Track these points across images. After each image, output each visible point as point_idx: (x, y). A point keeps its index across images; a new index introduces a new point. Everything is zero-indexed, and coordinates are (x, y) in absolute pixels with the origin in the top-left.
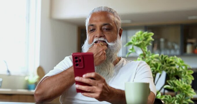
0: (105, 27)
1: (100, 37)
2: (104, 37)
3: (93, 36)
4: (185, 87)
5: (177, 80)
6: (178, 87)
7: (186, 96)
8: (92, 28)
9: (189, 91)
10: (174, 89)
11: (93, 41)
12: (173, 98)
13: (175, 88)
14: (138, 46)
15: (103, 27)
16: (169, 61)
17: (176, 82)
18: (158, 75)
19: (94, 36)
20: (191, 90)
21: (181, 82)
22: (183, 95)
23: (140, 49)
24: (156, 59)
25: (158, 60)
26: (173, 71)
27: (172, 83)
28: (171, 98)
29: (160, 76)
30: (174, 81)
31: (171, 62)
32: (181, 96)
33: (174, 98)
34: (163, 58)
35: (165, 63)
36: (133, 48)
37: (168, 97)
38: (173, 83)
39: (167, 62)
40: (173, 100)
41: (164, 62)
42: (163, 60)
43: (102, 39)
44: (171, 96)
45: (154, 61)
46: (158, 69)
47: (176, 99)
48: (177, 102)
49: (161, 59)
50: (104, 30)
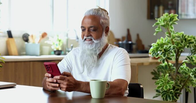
1: (88, 36)
2: (91, 36)
3: (83, 34)
10: (191, 63)
13: (192, 62)
24: (176, 38)
25: (179, 39)
31: (190, 40)
34: (184, 37)
35: (184, 42)
37: (187, 70)
39: (187, 40)
41: (184, 40)
45: (175, 40)
48: (192, 74)
49: (182, 38)
50: (91, 30)
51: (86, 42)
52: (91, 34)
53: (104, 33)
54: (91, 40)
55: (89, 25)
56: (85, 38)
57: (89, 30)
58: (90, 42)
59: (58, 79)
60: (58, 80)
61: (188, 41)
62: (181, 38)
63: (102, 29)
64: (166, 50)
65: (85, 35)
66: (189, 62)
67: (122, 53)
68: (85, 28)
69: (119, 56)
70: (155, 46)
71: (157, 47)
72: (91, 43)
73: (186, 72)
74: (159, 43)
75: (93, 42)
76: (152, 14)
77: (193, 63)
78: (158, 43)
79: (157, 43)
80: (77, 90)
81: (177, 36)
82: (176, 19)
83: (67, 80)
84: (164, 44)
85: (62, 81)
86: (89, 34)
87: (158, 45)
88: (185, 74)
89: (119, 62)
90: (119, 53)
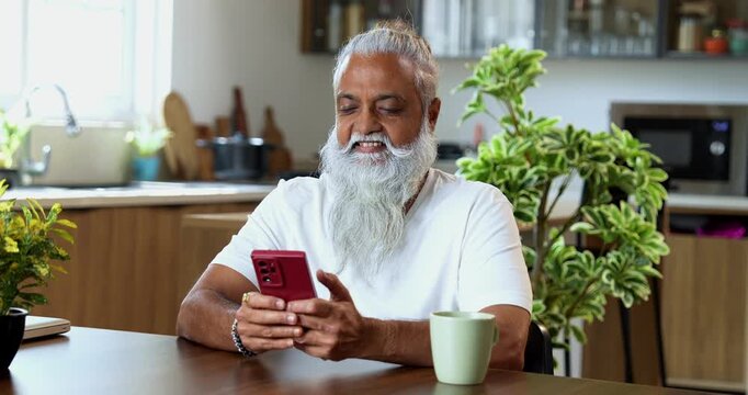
0: (387, 104)
1: (370, 133)
2: (381, 130)
3: (348, 125)
4: (636, 229)
5: (613, 207)
6: (613, 229)
7: (639, 254)
8: (347, 103)
9: (648, 241)
10: (602, 234)
11: (349, 138)
12: (598, 261)
13: (605, 232)
14: (497, 93)
15: (379, 104)
16: (590, 147)
17: (610, 211)
18: (556, 183)
19: (352, 126)
20: (654, 237)
21: (627, 214)
22: (631, 254)
23: (502, 103)
24: (547, 140)
25: (556, 143)
26: (601, 178)
27: (598, 215)
28: (593, 262)
29: (562, 190)
30: (603, 208)
31: (596, 149)
32: (623, 259)
33: (603, 259)
34: (573, 135)
35: (577, 155)
36: (479, 99)
37: (584, 260)
38: (600, 212)
39: (584, 148)
40: (596, 266)
41: (575, 149)
42: (572, 143)
43: (375, 137)
44: (591, 255)
45: (544, 146)
46: (556, 167)
47: (606, 267)
48: (609, 277)
49: (565, 140)
50: (383, 112)
51: (359, 155)
52: (383, 124)
53: (426, 122)
54: (382, 146)
55: (374, 92)
56: (355, 138)
57: (373, 110)
58: (377, 155)
59: (307, 314)
60: (303, 317)
61: (588, 152)
62: (562, 141)
63: (418, 108)
64: (512, 183)
65: (356, 127)
66: (596, 232)
67: (494, 205)
68: (359, 101)
69: (485, 213)
70: (474, 167)
71: (483, 171)
72: (382, 162)
73: (581, 265)
74: (489, 156)
75: (389, 156)
76: (319, 32)
77: (610, 233)
78: (486, 158)
79: (482, 159)
80: (364, 355)
81: (547, 132)
82: (535, 66)
83: (339, 316)
84: (510, 161)
85: (320, 322)
86: (375, 123)
87: (486, 164)
88: (580, 274)
89: (488, 240)
90: (482, 203)
